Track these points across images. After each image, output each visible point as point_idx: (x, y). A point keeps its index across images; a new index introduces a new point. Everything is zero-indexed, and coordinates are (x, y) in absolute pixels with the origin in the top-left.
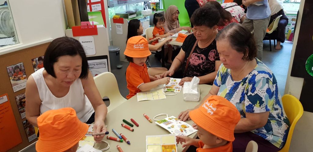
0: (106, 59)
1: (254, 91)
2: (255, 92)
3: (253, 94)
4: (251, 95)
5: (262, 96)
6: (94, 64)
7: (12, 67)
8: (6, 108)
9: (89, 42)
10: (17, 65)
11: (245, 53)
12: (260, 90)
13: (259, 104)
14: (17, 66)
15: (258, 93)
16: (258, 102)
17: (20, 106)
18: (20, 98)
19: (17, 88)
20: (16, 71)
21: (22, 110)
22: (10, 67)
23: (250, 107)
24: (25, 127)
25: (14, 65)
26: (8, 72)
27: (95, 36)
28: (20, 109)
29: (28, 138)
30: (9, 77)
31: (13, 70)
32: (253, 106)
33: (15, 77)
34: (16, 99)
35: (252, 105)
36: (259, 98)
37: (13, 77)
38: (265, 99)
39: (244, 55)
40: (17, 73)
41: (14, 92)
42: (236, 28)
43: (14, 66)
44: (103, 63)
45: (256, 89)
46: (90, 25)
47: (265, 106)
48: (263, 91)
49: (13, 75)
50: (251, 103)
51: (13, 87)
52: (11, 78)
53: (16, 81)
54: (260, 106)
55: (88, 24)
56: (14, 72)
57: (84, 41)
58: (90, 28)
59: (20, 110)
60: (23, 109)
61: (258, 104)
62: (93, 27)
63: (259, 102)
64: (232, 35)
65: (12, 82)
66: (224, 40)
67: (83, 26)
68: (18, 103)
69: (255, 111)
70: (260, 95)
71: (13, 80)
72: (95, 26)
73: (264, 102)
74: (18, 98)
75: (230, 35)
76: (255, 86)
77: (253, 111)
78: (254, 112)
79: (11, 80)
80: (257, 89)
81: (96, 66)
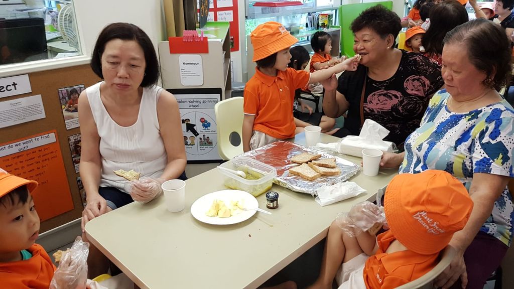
0: (219, 95)
1: (496, 137)
2: (499, 139)
3: (493, 142)
4: (489, 143)
5: (508, 148)
6: (199, 100)
7: (67, 90)
8: (52, 153)
9: (194, 64)
10: (75, 87)
11: (489, 73)
12: (507, 136)
13: (502, 160)
14: (74, 89)
15: (503, 142)
16: (501, 156)
17: (75, 152)
18: (75, 140)
19: (72, 124)
20: (72, 97)
21: (77, 159)
22: (64, 89)
23: (484, 163)
24: (80, 187)
25: (71, 87)
26: (60, 97)
27: (204, 55)
28: (74, 157)
29: (83, 205)
30: (61, 105)
31: (68, 94)
32: (491, 161)
33: (69, 107)
34: (69, 140)
35: (488, 160)
36: (503, 150)
37: (67, 105)
38: (512, 154)
39: (488, 78)
40: (73, 100)
41: (67, 129)
42: (484, 27)
43: (69, 89)
44: (213, 100)
45: (500, 133)
46: (198, 37)
47: (510, 166)
48: (511, 139)
49: (67, 102)
50: (487, 156)
51: (66, 121)
52: (63, 106)
53: (72, 112)
54: (503, 163)
55: (194, 35)
56: (70, 98)
57: (186, 63)
58: (196, 41)
59: (74, 159)
60: (79, 158)
61: (499, 160)
62: (202, 39)
63: (503, 157)
64: (475, 37)
65: (66, 114)
66: (460, 43)
67: (186, 37)
68: (72, 148)
69: (492, 170)
70: (505, 144)
71: (68, 110)
72: (206, 39)
73: (509, 158)
74: (72, 139)
75: (471, 37)
76: (500, 129)
77: (488, 171)
78: (490, 172)
79: (64, 110)
80: (503, 134)
81: (202, 105)
